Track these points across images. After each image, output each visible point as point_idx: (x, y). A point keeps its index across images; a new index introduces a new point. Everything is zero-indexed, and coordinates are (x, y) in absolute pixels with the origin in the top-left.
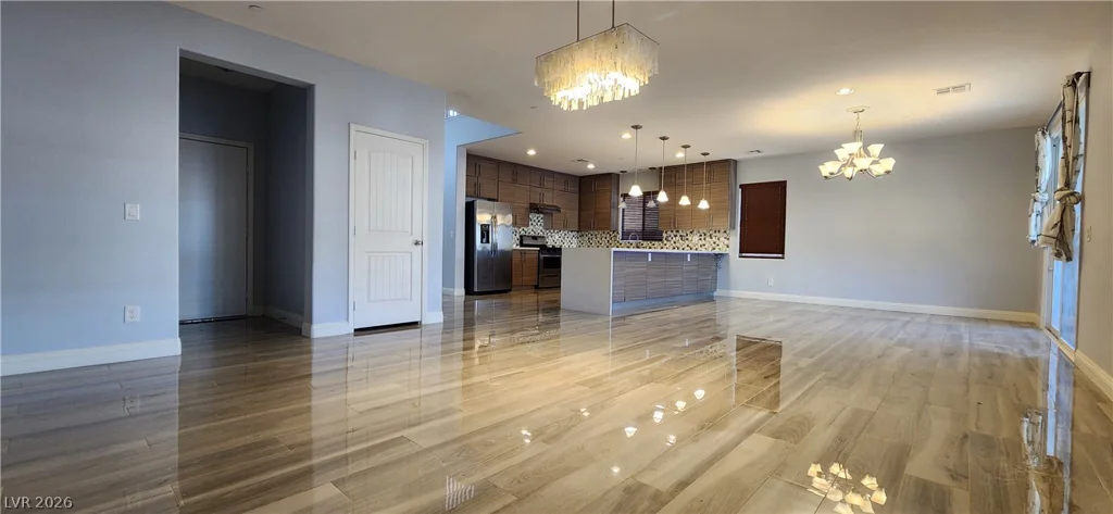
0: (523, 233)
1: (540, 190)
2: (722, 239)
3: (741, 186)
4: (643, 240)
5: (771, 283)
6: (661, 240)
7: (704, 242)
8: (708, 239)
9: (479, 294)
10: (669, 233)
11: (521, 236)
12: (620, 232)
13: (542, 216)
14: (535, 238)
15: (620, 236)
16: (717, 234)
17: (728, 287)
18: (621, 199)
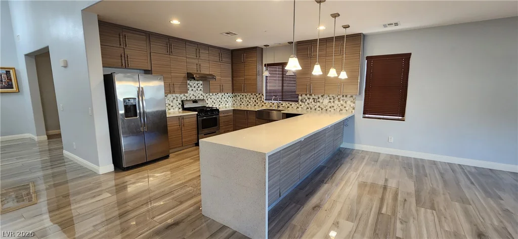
0: (184, 98)
1: (196, 61)
2: (349, 102)
3: (368, 58)
4: (282, 100)
5: (392, 140)
6: (297, 101)
7: (333, 104)
8: (337, 102)
9: (128, 169)
10: (304, 96)
11: (182, 101)
12: (264, 95)
13: (201, 82)
14: (195, 101)
15: (264, 97)
16: (345, 98)
17: (352, 141)
18: (264, 68)
